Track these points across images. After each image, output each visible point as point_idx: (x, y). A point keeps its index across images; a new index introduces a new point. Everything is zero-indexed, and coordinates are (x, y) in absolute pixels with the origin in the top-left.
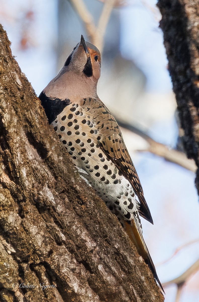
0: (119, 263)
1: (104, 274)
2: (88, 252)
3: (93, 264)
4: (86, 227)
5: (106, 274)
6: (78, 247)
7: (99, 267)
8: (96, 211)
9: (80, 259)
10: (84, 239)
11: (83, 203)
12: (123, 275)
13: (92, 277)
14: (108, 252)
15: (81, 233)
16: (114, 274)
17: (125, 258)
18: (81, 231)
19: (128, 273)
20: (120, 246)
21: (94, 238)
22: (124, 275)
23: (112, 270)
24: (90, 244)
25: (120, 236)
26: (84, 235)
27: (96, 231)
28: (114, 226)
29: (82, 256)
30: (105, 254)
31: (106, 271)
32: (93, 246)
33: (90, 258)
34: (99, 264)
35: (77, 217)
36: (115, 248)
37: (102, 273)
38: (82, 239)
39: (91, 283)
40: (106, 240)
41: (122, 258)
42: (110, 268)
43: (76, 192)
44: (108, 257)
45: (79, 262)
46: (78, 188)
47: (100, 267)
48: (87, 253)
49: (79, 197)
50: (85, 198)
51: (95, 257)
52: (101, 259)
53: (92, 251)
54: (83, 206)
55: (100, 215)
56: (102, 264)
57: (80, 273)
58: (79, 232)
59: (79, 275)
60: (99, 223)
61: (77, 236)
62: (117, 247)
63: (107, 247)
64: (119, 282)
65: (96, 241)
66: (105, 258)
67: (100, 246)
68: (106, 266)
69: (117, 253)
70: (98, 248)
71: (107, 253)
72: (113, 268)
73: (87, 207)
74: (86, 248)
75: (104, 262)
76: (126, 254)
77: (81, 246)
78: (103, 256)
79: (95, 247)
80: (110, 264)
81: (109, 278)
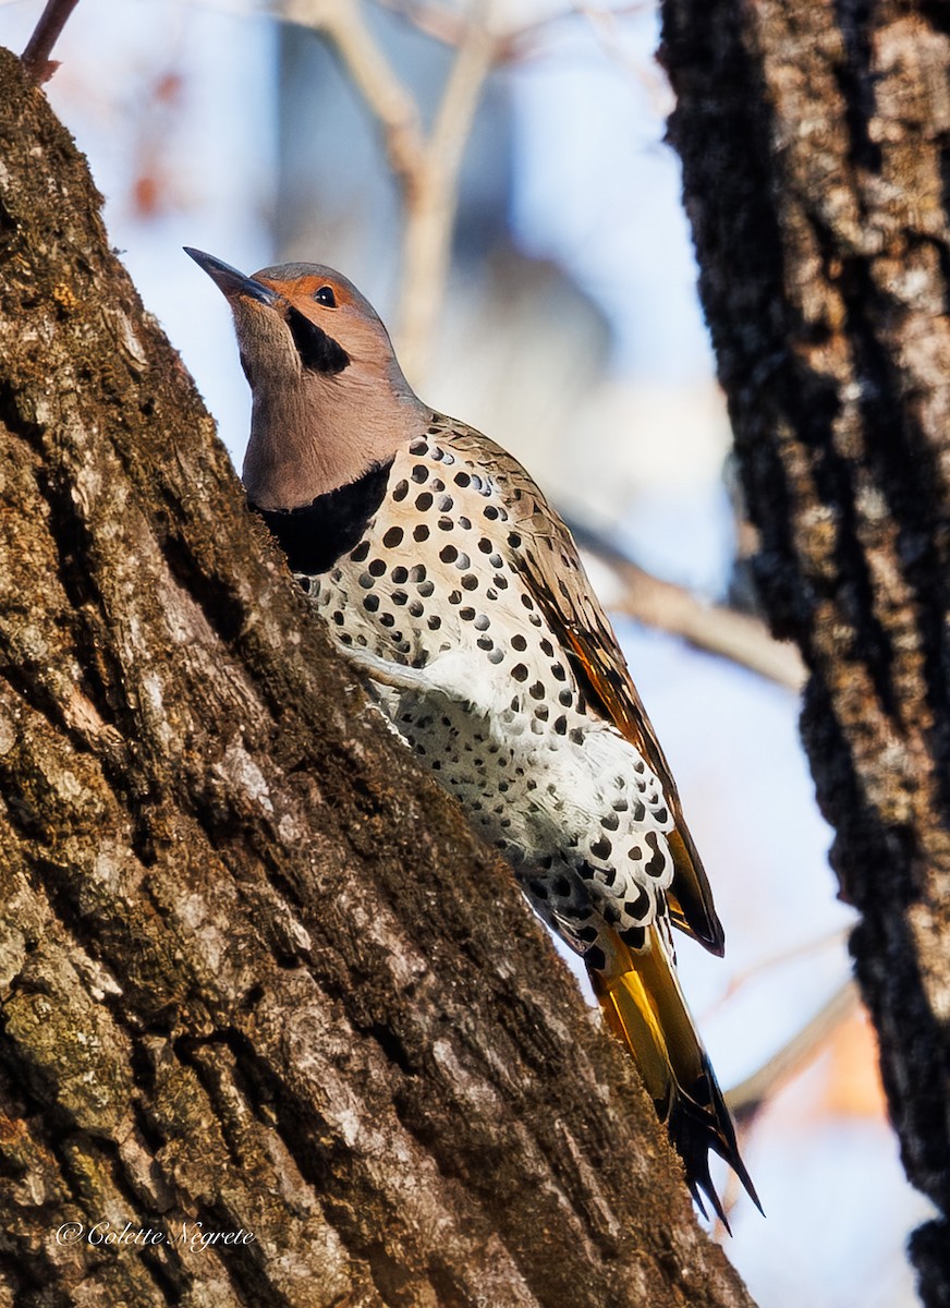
0: (511, 1032)
1: (455, 1076)
2: (396, 994)
3: (415, 1039)
4: (389, 896)
5: (464, 1074)
6: (359, 975)
7: (435, 1049)
8: (426, 837)
9: (366, 1018)
10: (382, 942)
11: (380, 809)
12: (527, 1081)
13: (409, 1085)
14: (473, 995)
15: (372, 920)
16: (493, 1078)
17: (534, 1015)
18: (368, 911)
19: (547, 1072)
20: (518, 972)
21: (418, 941)
22: (532, 1078)
23: (486, 1063)
24: (403, 964)
25: (519, 934)
26: (380, 928)
27: (426, 914)
28: (495, 893)
29: (372, 1007)
30: (460, 1000)
31: (463, 1065)
32: (414, 969)
33: (403, 1015)
34: (436, 1040)
35: (356, 861)
36: (497, 977)
37: (450, 1073)
38: (373, 946)
39: (405, 1108)
40: (466, 949)
41: (523, 1017)
42: (478, 1054)
43: (352, 764)
44: (473, 1013)
45: (362, 1031)
46: (359, 749)
47: (442, 1051)
48: (391, 999)
49: (361, 786)
50: (385, 788)
51: (424, 1011)
52: (445, 1019)
53: (409, 990)
54: (377, 820)
55: (442, 853)
56: (449, 1038)
57: (365, 1073)
58: (361, 917)
59: (361, 1083)
60: (438, 884)
61: (357, 932)
62: (504, 975)
63: (467, 974)
64: (515, 1105)
65: (424, 951)
66: (459, 1016)
67: (442, 969)
68: (463, 1045)
69: (506, 996)
70: (432, 978)
71: (467, 996)
72: (491, 1055)
73: (393, 824)
74: (389, 977)
75: (457, 1030)
76: (537, 1000)
77: (371, 970)
78: (451, 1007)
79: (422, 975)
80: (480, 1039)
81: (476, 1093)
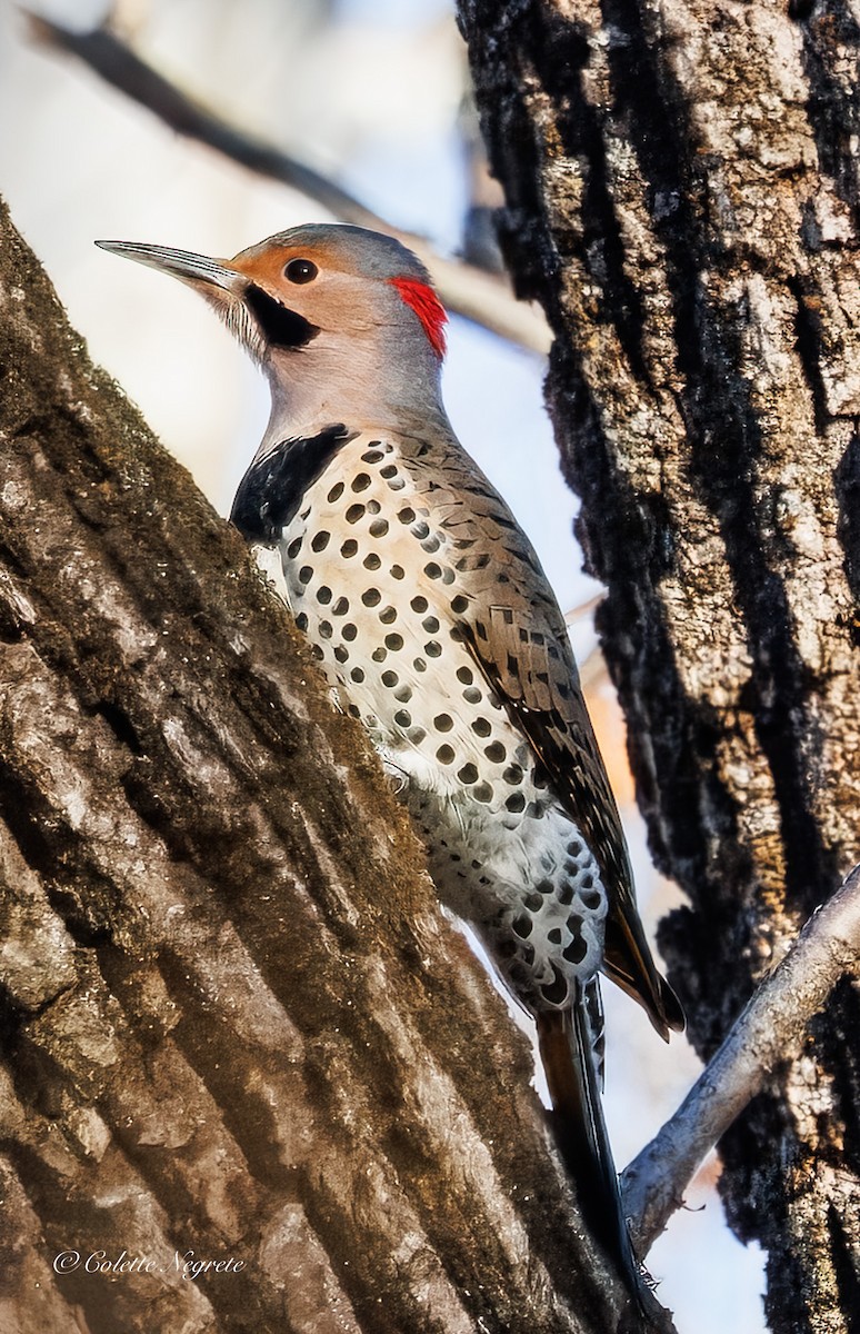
0: (246, 712)
1: (186, 757)
2: (123, 670)
3: (143, 716)
4: (117, 565)
5: (197, 755)
6: (86, 649)
7: (166, 728)
8: (157, 505)
9: (94, 697)
10: (109, 615)
11: (107, 474)
12: (263, 762)
13: (137, 764)
14: (206, 672)
15: (98, 592)
16: (226, 758)
17: (270, 692)
18: (96, 582)
19: (284, 751)
20: (253, 646)
21: (149, 614)
22: (268, 759)
23: (219, 743)
24: (132, 638)
25: (255, 606)
26: (108, 600)
27: (157, 586)
28: (228, 564)
29: (99, 683)
30: (192, 676)
31: (196, 746)
32: (144, 644)
33: (132, 693)
34: (167, 718)
35: (81, 529)
36: (232, 652)
37: (182, 754)
38: (101, 620)
39: (135, 791)
40: (197, 623)
41: (257, 694)
42: (211, 734)
43: (80, 429)
44: (205, 691)
45: (88, 709)
46: (86, 413)
47: (173, 729)
48: (119, 673)
49: (89, 452)
50: (113, 453)
51: (154, 687)
52: (176, 695)
53: (138, 666)
54: (105, 486)
55: (174, 521)
56: (181, 718)
57: (92, 752)
58: (88, 590)
59: (88, 762)
60: (169, 554)
61: (85, 605)
62: (238, 650)
63: (199, 649)
64: (249, 787)
65: (155, 624)
66: (191, 694)
67: (172, 642)
68: (196, 724)
69: (240, 672)
70: (163, 653)
71: (198, 672)
72: (225, 734)
73: (121, 491)
74: (116, 652)
75: (190, 710)
76: (274, 676)
77: (100, 644)
78: (183, 685)
79: (152, 651)
80: (213, 717)
81: (207, 773)
